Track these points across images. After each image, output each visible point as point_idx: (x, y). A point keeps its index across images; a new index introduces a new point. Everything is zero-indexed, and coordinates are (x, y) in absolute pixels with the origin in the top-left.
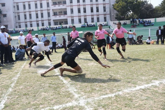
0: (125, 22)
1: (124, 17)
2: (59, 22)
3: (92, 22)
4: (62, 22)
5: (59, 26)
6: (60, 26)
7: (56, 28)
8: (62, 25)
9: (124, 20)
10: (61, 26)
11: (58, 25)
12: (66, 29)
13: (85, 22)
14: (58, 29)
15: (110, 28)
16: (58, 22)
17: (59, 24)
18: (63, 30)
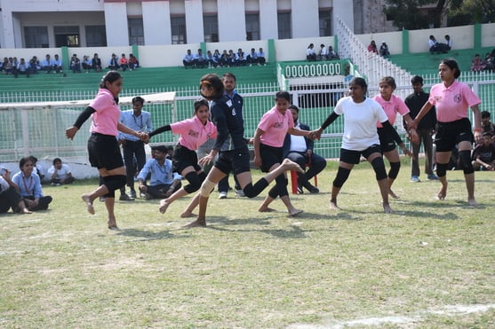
0: (441, 40)
1: (435, 5)
2: (56, 29)
3: (249, 37)
4: (75, 31)
5: (54, 51)
6: (58, 51)
7: (34, 61)
8: (72, 51)
9: (437, 26)
10: (65, 54)
11: (46, 46)
12: (93, 74)
13: (206, 34)
14: (43, 69)
15: (346, 71)
16: (44, 30)
17: (52, 39)
18: (71, 76)
